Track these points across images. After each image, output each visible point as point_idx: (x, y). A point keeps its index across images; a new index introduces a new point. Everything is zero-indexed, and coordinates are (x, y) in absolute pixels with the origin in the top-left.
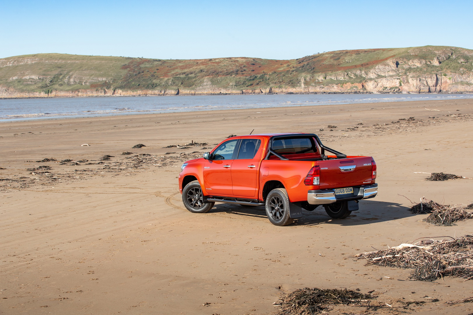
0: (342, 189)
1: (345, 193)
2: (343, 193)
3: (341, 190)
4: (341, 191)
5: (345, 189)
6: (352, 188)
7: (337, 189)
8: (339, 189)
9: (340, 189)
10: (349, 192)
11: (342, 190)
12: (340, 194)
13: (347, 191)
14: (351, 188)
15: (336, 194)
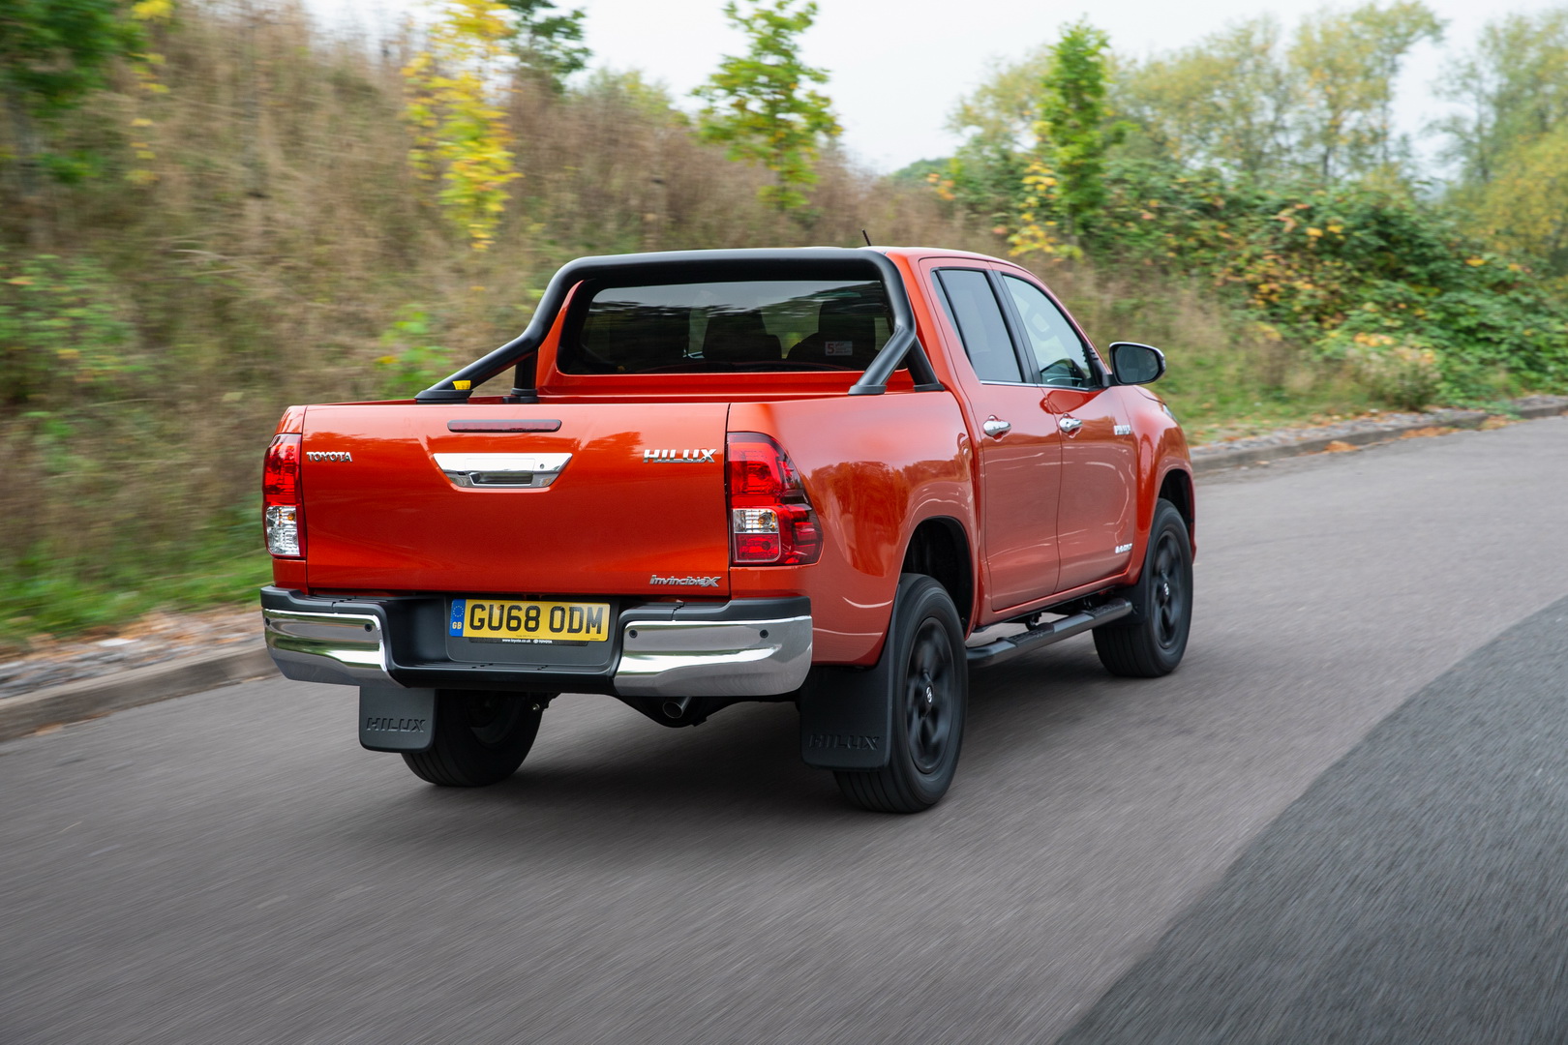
0: (525, 605)
1: (544, 635)
2: (522, 634)
3: (514, 613)
4: (510, 618)
5: (545, 608)
6: (606, 608)
7: (486, 604)
8: (496, 604)
9: (508, 604)
10: (571, 630)
11: (522, 615)
12: (504, 634)
13: (557, 625)
14: (595, 607)
15: (468, 632)
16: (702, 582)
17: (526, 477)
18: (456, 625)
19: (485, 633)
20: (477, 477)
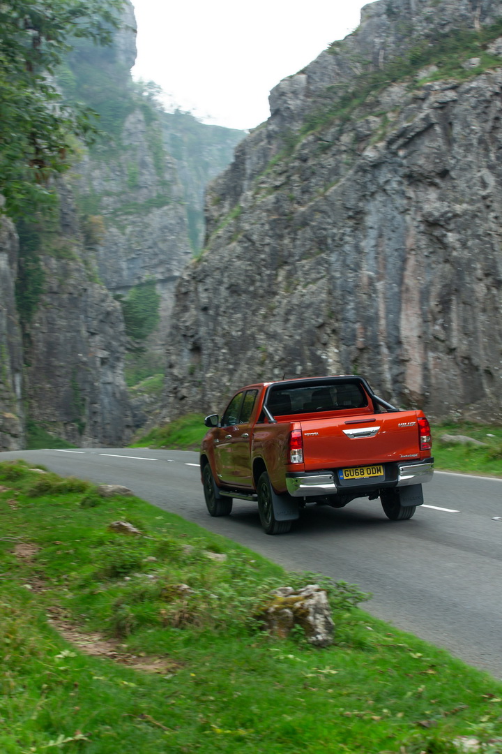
0: (359, 469)
1: (366, 476)
2: (360, 476)
3: (357, 471)
5: (365, 469)
6: (381, 467)
7: (348, 470)
8: (351, 470)
9: (354, 469)
10: (373, 473)
12: (355, 477)
13: (369, 473)
14: (378, 467)
15: (345, 478)
16: (414, 456)
17: (368, 433)
18: (341, 476)
19: (350, 477)
20: (355, 435)
